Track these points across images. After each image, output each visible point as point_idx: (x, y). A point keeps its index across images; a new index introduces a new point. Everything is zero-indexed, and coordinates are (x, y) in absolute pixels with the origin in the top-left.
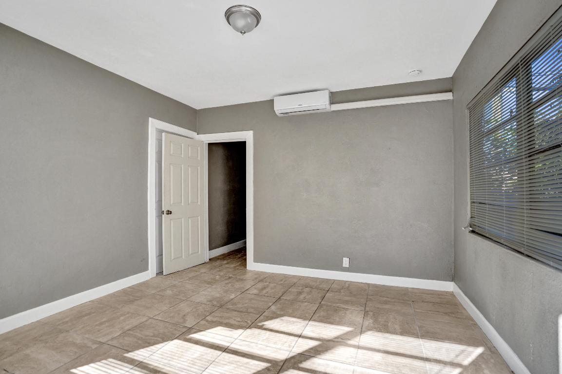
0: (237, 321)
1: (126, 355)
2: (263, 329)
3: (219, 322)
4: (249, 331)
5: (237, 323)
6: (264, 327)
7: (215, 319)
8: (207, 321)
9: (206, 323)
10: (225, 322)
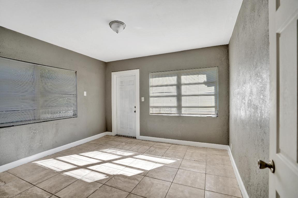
0: (120, 179)
1: (164, 165)
2: (108, 174)
3: (130, 179)
4: (115, 174)
5: (120, 178)
6: (106, 175)
7: (133, 181)
8: (137, 180)
9: (137, 179)
10: (127, 179)
